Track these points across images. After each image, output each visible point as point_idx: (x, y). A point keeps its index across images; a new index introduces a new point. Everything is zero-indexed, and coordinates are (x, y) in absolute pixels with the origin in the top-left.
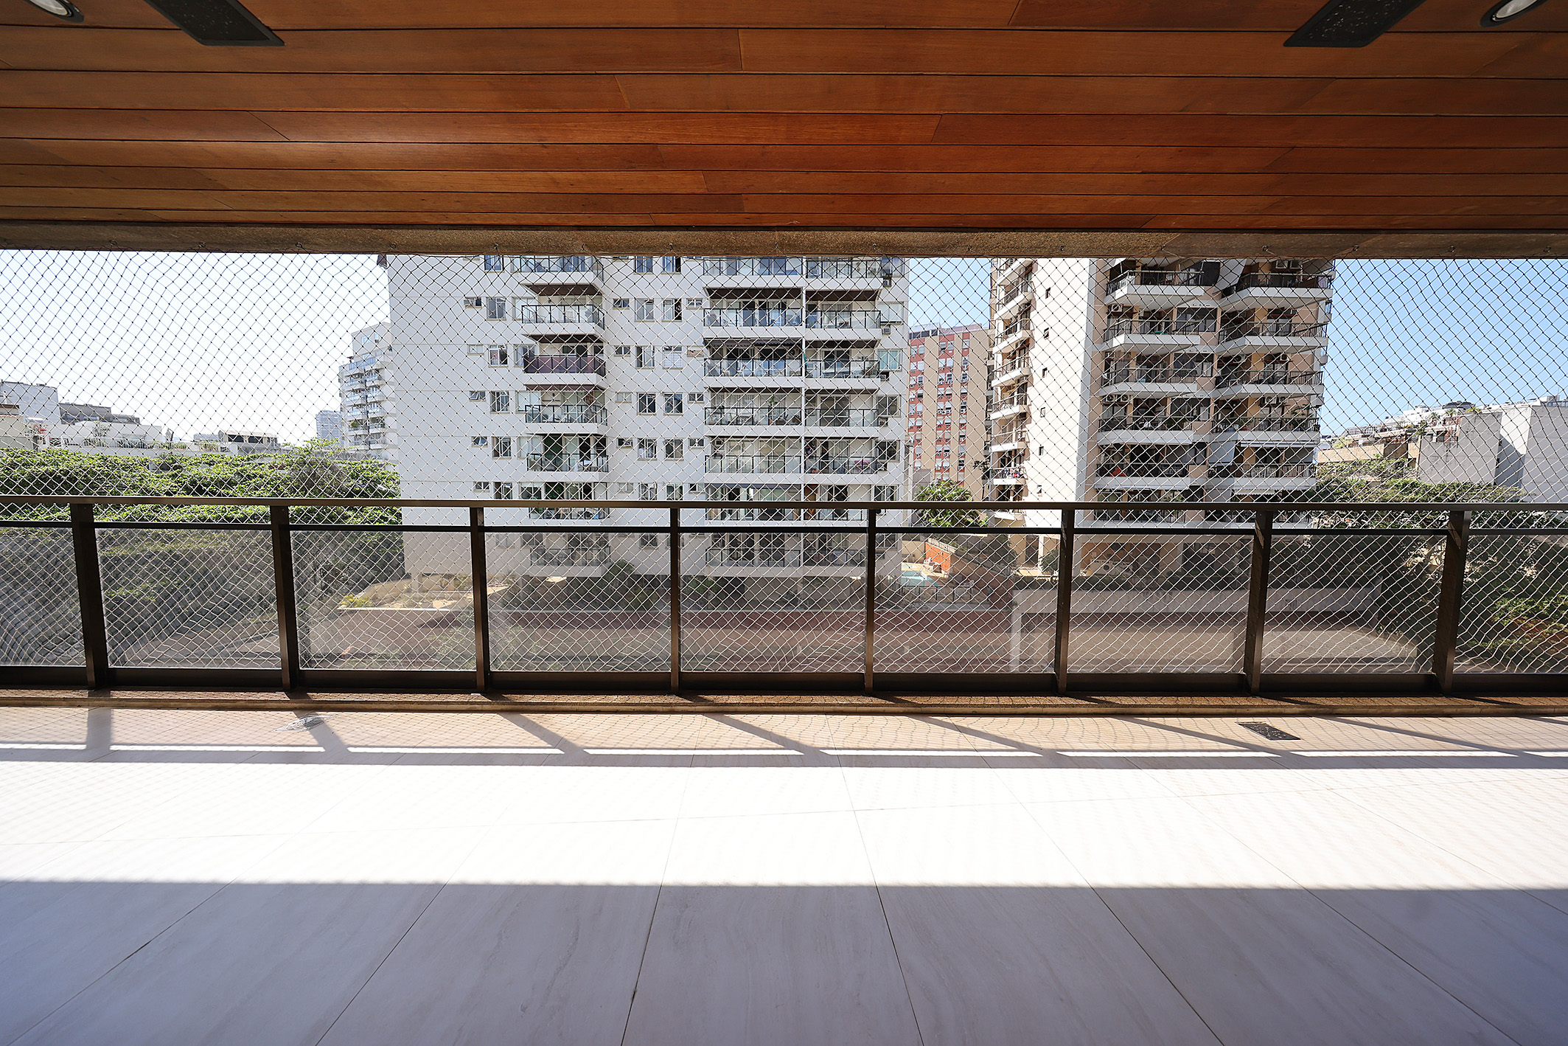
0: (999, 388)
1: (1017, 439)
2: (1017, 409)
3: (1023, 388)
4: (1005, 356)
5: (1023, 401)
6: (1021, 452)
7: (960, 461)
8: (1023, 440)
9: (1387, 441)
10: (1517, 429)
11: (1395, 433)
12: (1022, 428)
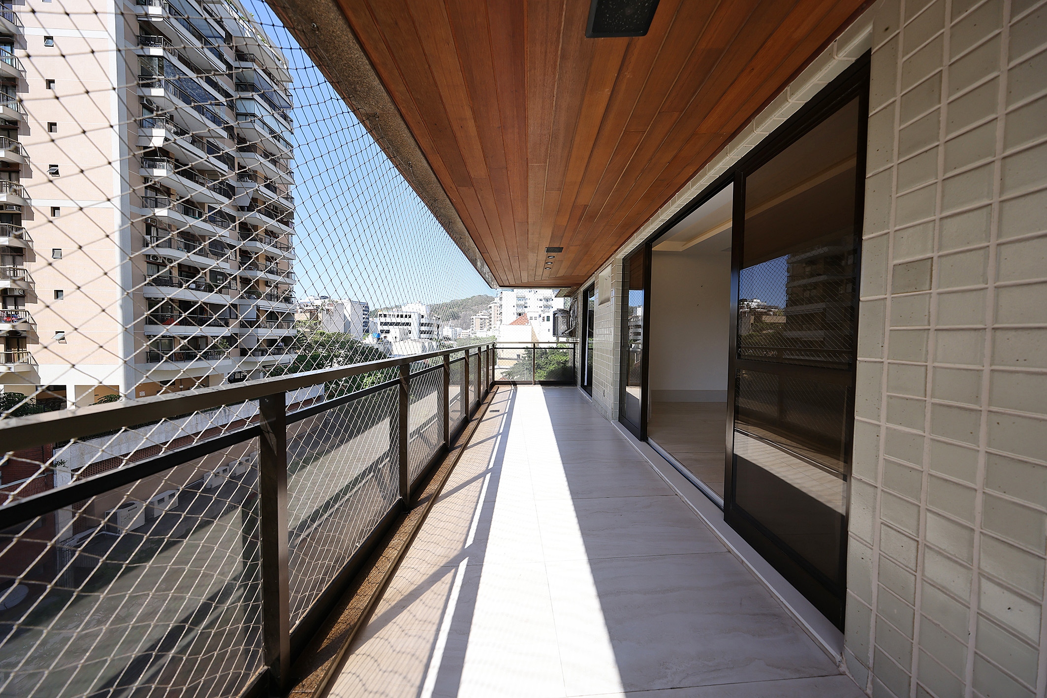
1: (10, 278)
2: (6, 241)
5: (18, 234)
6: (24, 293)
9: (311, 312)
10: (348, 311)
11: (312, 308)
12: (14, 264)
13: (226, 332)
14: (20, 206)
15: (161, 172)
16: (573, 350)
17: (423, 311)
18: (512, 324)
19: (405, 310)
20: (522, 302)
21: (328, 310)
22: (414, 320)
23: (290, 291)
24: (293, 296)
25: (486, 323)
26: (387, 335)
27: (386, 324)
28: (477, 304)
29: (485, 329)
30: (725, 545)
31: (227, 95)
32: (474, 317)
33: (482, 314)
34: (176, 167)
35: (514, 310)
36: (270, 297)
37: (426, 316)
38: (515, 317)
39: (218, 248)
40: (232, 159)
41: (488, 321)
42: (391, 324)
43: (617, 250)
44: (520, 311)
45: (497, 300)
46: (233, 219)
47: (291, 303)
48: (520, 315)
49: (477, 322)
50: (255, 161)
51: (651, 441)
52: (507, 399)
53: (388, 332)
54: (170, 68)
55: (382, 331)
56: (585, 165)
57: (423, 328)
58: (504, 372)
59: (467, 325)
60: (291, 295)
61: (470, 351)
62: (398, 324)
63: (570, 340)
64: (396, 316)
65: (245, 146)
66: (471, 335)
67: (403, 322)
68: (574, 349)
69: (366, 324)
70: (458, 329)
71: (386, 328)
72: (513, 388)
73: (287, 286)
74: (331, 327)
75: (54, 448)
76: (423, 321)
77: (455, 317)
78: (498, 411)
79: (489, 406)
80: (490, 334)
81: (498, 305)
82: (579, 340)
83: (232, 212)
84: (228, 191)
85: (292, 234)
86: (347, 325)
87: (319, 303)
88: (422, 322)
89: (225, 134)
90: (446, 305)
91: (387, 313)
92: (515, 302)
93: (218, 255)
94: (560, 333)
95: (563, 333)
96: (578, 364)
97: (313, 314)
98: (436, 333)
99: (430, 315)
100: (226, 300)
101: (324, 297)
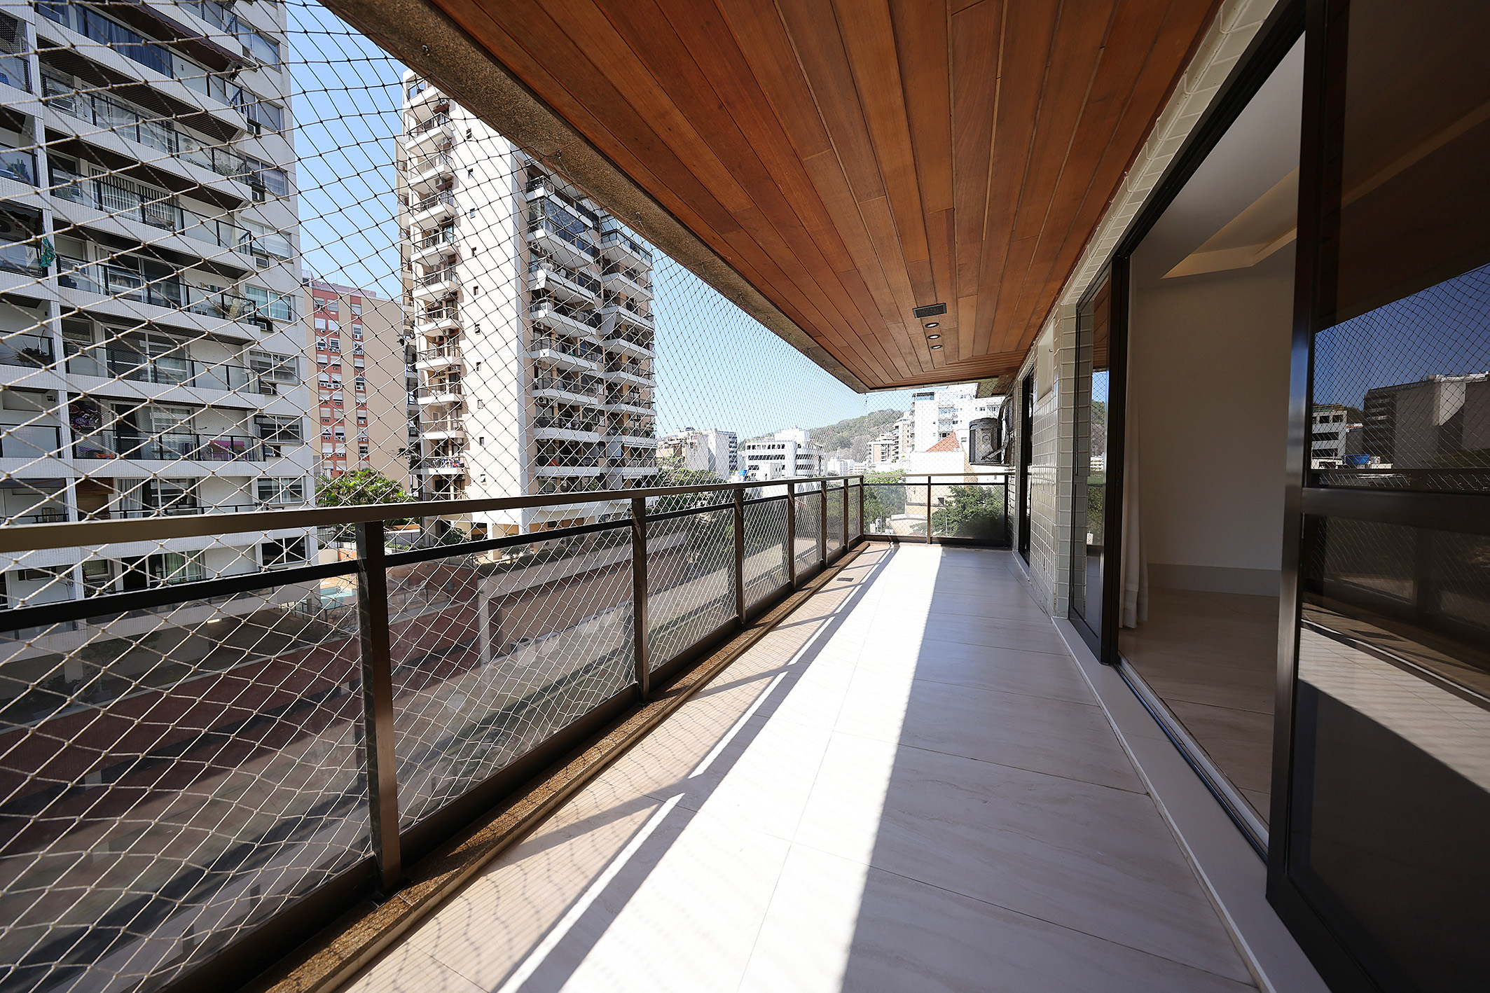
0: (426, 373)
1: (452, 429)
2: (450, 397)
3: (455, 377)
4: (431, 340)
5: (458, 390)
6: (459, 442)
7: (361, 448)
8: (461, 429)
9: (675, 446)
10: (712, 443)
11: (676, 442)
12: (457, 417)
13: (596, 472)
14: (459, 366)
15: (545, 313)
16: (1003, 486)
17: (801, 438)
18: (930, 450)
19: (778, 439)
20: (949, 416)
21: (691, 444)
22: (789, 452)
23: (651, 424)
24: (655, 429)
25: (891, 450)
26: (754, 472)
27: (757, 458)
28: (877, 424)
29: (889, 460)
30: (1246, 964)
31: (593, 217)
32: (872, 443)
33: (885, 438)
34: (556, 305)
35: (935, 429)
36: (636, 433)
37: (803, 445)
38: (936, 440)
39: (588, 382)
40: (598, 284)
41: (893, 448)
42: (761, 458)
43: (1061, 289)
44: (945, 429)
45: (907, 415)
46: (599, 350)
47: (654, 437)
48: (944, 435)
49: (877, 450)
50: (618, 282)
51: (1127, 667)
52: (875, 562)
53: (756, 468)
54: (549, 206)
55: (751, 468)
56: (905, 123)
57: (800, 462)
58: (917, 525)
59: (861, 456)
60: (653, 429)
61: (796, 485)
62: (768, 457)
63: (1001, 469)
64: (767, 448)
65: (609, 267)
66: (868, 469)
67: (774, 455)
68: (1006, 484)
69: (733, 458)
70: (849, 461)
71: (754, 463)
72: (893, 546)
73: (649, 418)
74: (695, 464)
75: (478, 579)
76: (800, 452)
77: (845, 444)
78: (851, 580)
79: (840, 571)
80: (896, 466)
81: (909, 423)
82: (1015, 469)
83: (599, 342)
84: (596, 321)
85: (652, 358)
86: (711, 459)
87: (681, 436)
88: (798, 453)
89: (590, 259)
90: (833, 428)
91: (756, 444)
92: (936, 416)
93: (591, 392)
94: (978, 457)
95: (983, 458)
96: (1013, 511)
97: (678, 449)
98: (818, 468)
99: (809, 445)
100: (593, 437)
101: (688, 429)
